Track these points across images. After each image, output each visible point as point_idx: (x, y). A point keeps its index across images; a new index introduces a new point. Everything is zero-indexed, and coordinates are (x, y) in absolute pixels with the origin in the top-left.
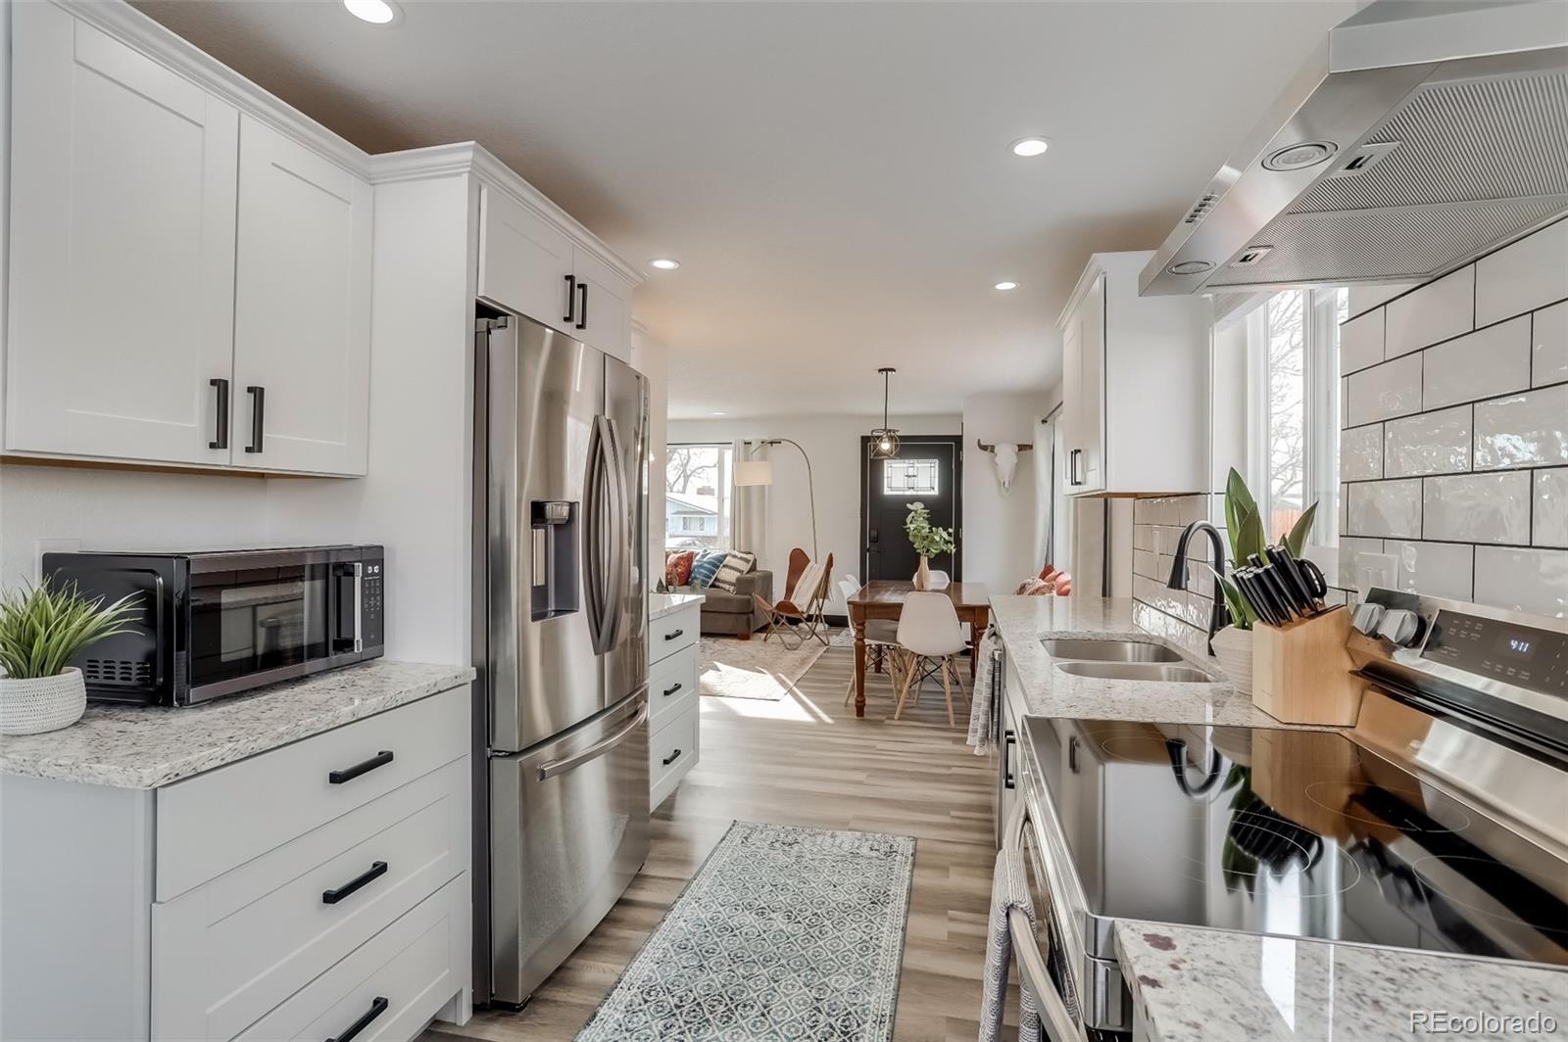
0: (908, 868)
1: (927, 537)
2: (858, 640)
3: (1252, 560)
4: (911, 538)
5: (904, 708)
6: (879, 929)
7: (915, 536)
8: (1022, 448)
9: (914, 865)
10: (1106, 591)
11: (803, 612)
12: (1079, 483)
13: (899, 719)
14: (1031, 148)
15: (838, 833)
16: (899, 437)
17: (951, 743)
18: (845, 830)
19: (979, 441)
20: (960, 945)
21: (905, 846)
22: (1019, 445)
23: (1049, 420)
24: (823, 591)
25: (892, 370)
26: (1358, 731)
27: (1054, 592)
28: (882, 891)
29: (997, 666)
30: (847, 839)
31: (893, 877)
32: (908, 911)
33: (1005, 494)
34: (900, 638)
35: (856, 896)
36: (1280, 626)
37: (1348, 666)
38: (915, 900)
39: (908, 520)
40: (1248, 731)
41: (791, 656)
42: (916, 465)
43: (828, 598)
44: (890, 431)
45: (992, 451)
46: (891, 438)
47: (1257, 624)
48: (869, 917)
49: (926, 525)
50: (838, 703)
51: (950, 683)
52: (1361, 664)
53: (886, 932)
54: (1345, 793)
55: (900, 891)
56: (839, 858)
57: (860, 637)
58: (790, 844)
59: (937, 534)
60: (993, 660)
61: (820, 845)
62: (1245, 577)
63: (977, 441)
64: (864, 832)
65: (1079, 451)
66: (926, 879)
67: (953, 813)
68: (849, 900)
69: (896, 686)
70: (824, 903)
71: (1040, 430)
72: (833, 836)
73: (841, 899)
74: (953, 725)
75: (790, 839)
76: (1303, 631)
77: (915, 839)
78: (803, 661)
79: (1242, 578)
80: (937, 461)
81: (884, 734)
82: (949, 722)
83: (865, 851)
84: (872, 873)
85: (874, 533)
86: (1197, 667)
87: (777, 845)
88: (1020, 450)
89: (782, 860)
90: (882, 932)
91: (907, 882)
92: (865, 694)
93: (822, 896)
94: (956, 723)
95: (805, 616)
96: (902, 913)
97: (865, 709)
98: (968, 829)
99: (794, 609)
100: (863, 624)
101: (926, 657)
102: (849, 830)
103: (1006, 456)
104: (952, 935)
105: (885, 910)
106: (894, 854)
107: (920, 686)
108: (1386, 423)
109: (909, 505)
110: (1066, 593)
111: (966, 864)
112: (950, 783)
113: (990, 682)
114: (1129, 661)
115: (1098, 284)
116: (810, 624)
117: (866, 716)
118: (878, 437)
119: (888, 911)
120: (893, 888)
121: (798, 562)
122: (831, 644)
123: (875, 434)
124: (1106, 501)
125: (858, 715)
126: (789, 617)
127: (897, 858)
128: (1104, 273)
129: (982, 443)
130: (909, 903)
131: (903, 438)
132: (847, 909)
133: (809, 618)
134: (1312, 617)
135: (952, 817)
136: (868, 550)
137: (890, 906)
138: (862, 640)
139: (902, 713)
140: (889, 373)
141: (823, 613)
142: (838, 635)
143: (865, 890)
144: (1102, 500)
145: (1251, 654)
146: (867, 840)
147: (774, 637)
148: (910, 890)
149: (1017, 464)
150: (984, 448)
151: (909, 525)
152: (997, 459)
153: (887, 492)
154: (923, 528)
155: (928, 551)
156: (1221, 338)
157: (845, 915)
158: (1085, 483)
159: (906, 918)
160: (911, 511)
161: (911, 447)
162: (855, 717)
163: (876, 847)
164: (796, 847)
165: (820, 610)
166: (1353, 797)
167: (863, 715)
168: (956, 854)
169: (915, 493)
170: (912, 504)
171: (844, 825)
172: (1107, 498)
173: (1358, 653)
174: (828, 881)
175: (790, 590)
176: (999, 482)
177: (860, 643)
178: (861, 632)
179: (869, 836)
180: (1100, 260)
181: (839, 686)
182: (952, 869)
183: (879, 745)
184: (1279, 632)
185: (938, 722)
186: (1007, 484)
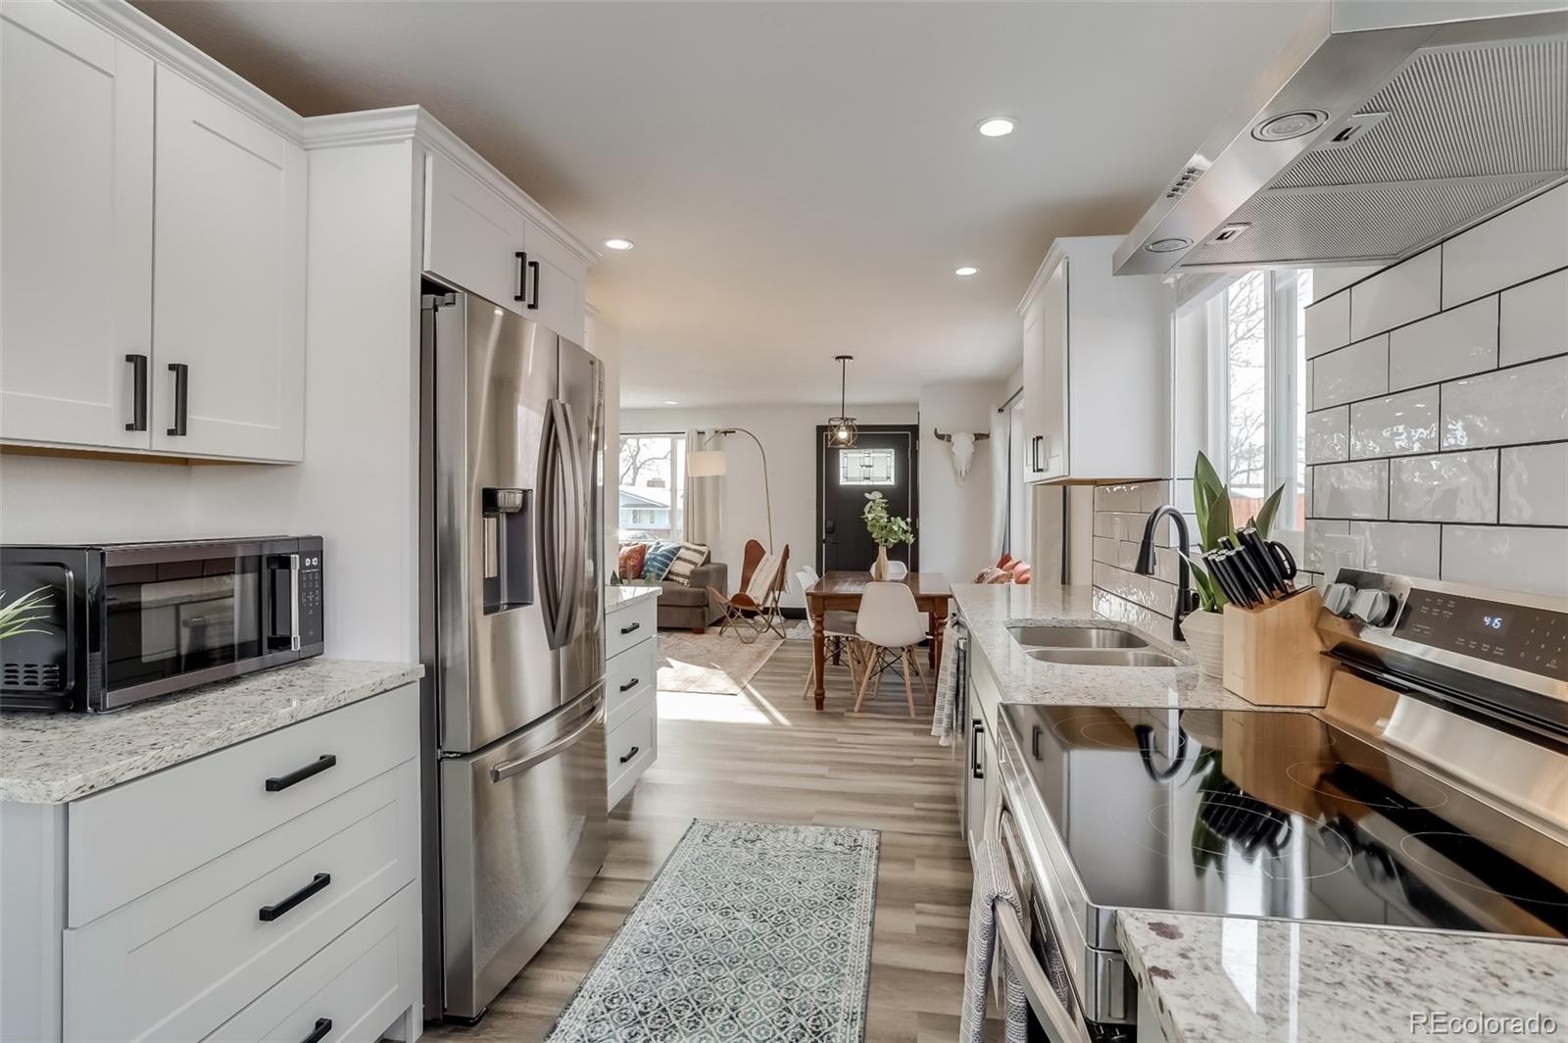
0: (874, 861)
1: (886, 527)
2: (817, 631)
3: (1223, 542)
4: (869, 528)
5: (864, 700)
6: (846, 924)
7: (873, 526)
8: (979, 437)
9: (879, 858)
10: (1065, 579)
11: (759, 605)
12: (1041, 470)
13: (859, 712)
14: (997, 128)
15: (800, 828)
16: (858, 427)
17: (911, 734)
18: (807, 825)
19: (936, 430)
20: (928, 938)
21: (869, 839)
22: (975, 435)
23: (1006, 409)
24: (779, 583)
25: (851, 358)
26: (1329, 711)
27: (1013, 581)
28: (848, 886)
29: (962, 655)
30: (810, 834)
31: (859, 872)
32: (875, 906)
33: (962, 484)
34: (859, 629)
35: (822, 892)
36: (1252, 608)
37: (1318, 646)
38: (884, 895)
39: (866, 509)
40: (1218, 715)
41: (747, 648)
42: (872, 455)
43: (784, 590)
44: (847, 419)
45: (950, 441)
46: (849, 428)
47: (1227, 607)
48: (836, 913)
49: (884, 514)
50: (798, 696)
51: (910, 675)
52: (1331, 645)
53: (854, 927)
54: (1315, 773)
55: (866, 885)
56: (803, 854)
57: (819, 628)
58: (752, 842)
59: (895, 524)
60: (958, 649)
61: (783, 841)
62: (1217, 560)
63: (933, 431)
64: (827, 827)
65: (1041, 438)
66: (892, 872)
67: (917, 805)
68: (815, 896)
69: (855, 679)
70: (789, 900)
71: (996, 419)
72: (796, 832)
73: (806, 896)
74: (913, 716)
75: (752, 836)
76: (1274, 613)
77: (880, 833)
78: (760, 655)
79: (1214, 560)
80: (893, 450)
81: (845, 727)
82: (909, 714)
83: (829, 845)
84: (837, 868)
85: (830, 524)
86: (1163, 652)
87: (739, 842)
88: (976, 439)
89: (745, 857)
90: (850, 928)
91: (873, 876)
92: (824, 687)
93: (788, 893)
94: (916, 714)
95: (761, 608)
96: (869, 908)
97: (825, 702)
98: (933, 820)
99: (749, 602)
100: (822, 616)
101: (885, 648)
102: (814, 825)
103: (963, 445)
104: (919, 928)
105: (852, 905)
106: (859, 848)
107: (880, 676)
108: (1352, 405)
109: (867, 495)
110: (1025, 582)
111: (933, 856)
112: (913, 774)
113: (955, 671)
114: (1094, 648)
115: (1060, 270)
116: (766, 616)
117: (826, 709)
118: (835, 426)
119: (855, 906)
120: (859, 883)
121: (754, 554)
122: (788, 637)
123: (833, 423)
124: (1065, 488)
125: (817, 708)
126: (744, 609)
127: (862, 852)
128: (1067, 258)
129: (939, 432)
130: (875, 897)
131: (861, 428)
132: (813, 904)
133: (766, 611)
134: (1282, 598)
135: (916, 809)
136: (824, 541)
137: (857, 901)
138: (821, 632)
139: (861, 705)
140: (846, 360)
141: (780, 605)
142: (794, 628)
143: (830, 886)
144: (1061, 487)
145: (1222, 637)
146: (831, 835)
147: (729, 631)
148: (876, 884)
149: (974, 453)
150: (941, 437)
151: (867, 515)
152: (954, 449)
153: (842, 482)
154: (882, 518)
155: (886, 541)
156: (1182, 325)
157: (812, 912)
158: (1047, 470)
159: (873, 913)
160: (869, 500)
161: (868, 436)
162: (815, 710)
163: (840, 841)
164: (758, 844)
165: (777, 602)
166: (1323, 777)
167: (822, 709)
168: (919, 847)
169: (871, 483)
170: (870, 493)
171: (807, 820)
172: (1066, 485)
173: (1329, 634)
174: (793, 877)
175: (745, 582)
176: (956, 471)
177: (819, 635)
178: (820, 623)
179: (833, 830)
180: (1064, 245)
181: (798, 679)
182: (918, 861)
183: (840, 739)
184: (1251, 615)
185: (899, 714)
186: (963, 474)
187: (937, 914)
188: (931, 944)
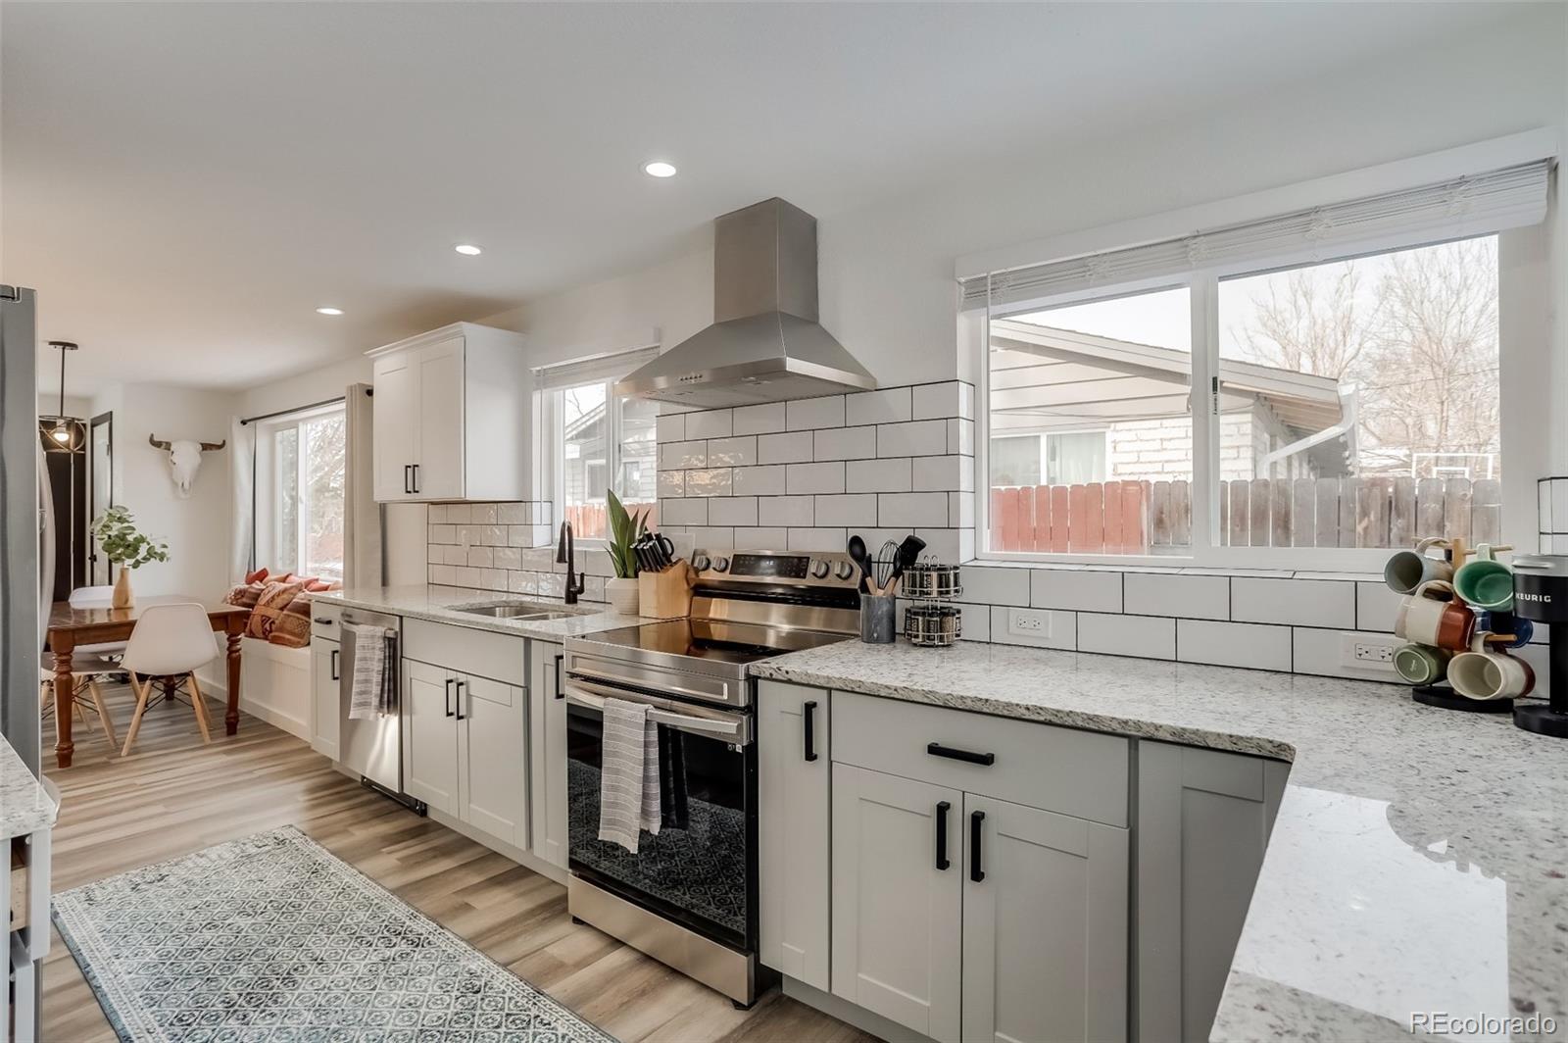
0: (312, 843)
2: (64, 672)
3: (640, 540)
6: (341, 882)
9: (314, 840)
10: (385, 582)
12: (417, 492)
13: (129, 755)
15: (201, 852)
17: (224, 756)
18: (206, 848)
19: (152, 435)
20: (415, 861)
21: (288, 833)
22: (202, 444)
25: (71, 345)
26: (692, 616)
28: (311, 864)
29: (392, 642)
30: (220, 852)
31: (308, 853)
32: (350, 864)
33: (183, 496)
34: (128, 659)
35: (291, 876)
36: (658, 571)
37: (685, 586)
38: (348, 856)
47: (642, 574)
48: (323, 881)
52: (691, 584)
55: (326, 857)
56: (234, 865)
57: (65, 669)
58: (158, 881)
60: (386, 639)
61: (197, 867)
63: (149, 435)
64: (232, 841)
65: (417, 466)
66: (338, 843)
68: (288, 881)
70: (267, 893)
71: (238, 430)
72: (201, 856)
73: (280, 884)
74: (207, 739)
75: (151, 877)
77: (290, 826)
79: (642, 549)
82: (203, 741)
83: (253, 850)
84: (284, 859)
87: (142, 887)
88: (203, 449)
89: (170, 892)
90: (347, 882)
91: (324, 851)
93: (259, 891)
94: (211, 739)
96: (347, 867)
97: (73, 757)
100: (68, 653)
101: (162, 677)
102: (212, 846)
104: (398, 859)
105: (330, 872)
106: (287, 841)
108: (687, 472)
113: (382, 657)
117: (79, 764)
119: (333, 871)
120: (318, 859)
125: (61, 767)
127: (293, 842)
128: (465, 337)
129: (155, 439)
130: (343, 860)
132: (295, 886)
134: (667, 567)
137: (331, 868)
143: (294, 870)
146: (243, 844)
148: (333, 853)
149: (200, 465)
150: (158, 444)
157: (300, 889)
159: (354, 868)
162: (58, 770)
163: (261, 844)
164: (170, 879)
168: (342, 820)
171: (200, 845)
173: (688, 579)
174: (247, 881)
176: (174, 484)
177: (63, 676)
179: (242, 841)
180: (466, 328)
182: (350, 829)
183: (139, 781)
184: (661, 575)
185: (182, 745)
186: (186, 485)
187: (405, 848)
188: (418, 863)
